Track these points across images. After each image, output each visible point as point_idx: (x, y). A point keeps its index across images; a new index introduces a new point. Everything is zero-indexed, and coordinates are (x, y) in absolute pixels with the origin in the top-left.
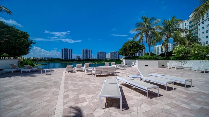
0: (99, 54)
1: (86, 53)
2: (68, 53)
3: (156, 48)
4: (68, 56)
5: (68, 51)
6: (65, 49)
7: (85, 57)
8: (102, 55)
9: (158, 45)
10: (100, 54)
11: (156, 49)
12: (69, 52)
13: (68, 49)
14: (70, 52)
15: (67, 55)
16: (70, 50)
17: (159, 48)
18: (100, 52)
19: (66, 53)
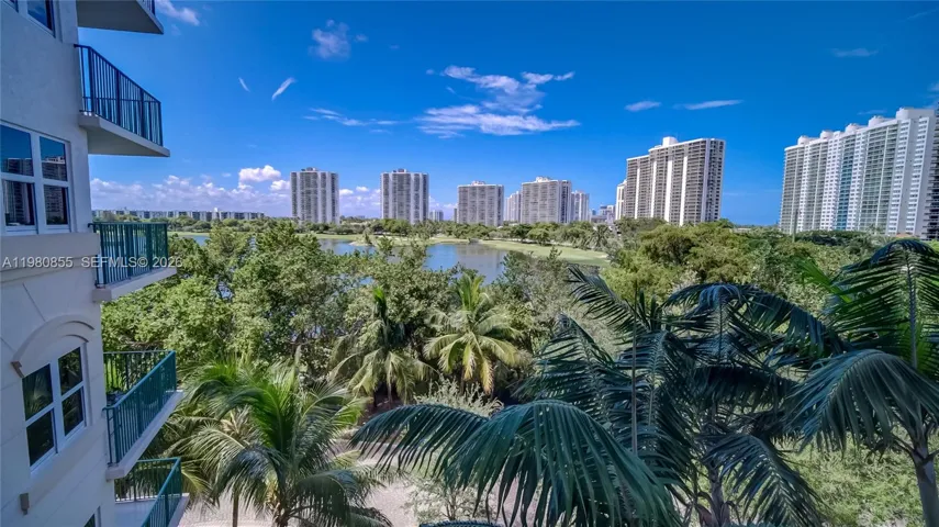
0: (469, 196)
1: (401, 188)
2: (316, 192)
3: (808, 151)
4: (316, 205)
5: (316, 185)
6: (302, 174)
7: (395, 209)
8: (483, 203)
9: (824, 134)
10: (474, 194)
11: (807, 159)
12: (320, 189)
13: (315, 175)
14: (324, 185)
15: (312, 203)
16: (324, 176)
17: (831, 153)
18: (474, 188)
19: (309, 192)
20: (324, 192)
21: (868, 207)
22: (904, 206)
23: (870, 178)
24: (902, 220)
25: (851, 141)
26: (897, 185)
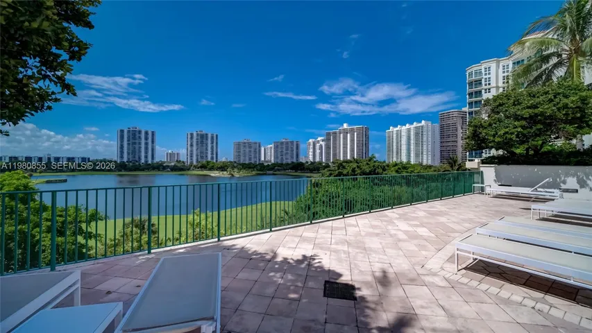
0: (242, 147)
1: (202, 142)
2: (140, 143)
3: (395, 133)
4: (140, 151)
5: (140, 138)
6: (129, 131)
7: (197, 155)
8: (250, 151)
9: (399, 126)
10: (244, 146)
11: (395, 136)
12: (143, 141)
13: (140, 131)
14: (146, 139)
15: (137, 150)
16: (146, 133)
17: (402, 134)
18: (244, 143)
19: (135, 143)
20: (146, 144)
21: (417, 155)
22: (427, 155)
23: (417, 144)
24: (427, 160)
25: (409, 130)
26: (425, 147)
